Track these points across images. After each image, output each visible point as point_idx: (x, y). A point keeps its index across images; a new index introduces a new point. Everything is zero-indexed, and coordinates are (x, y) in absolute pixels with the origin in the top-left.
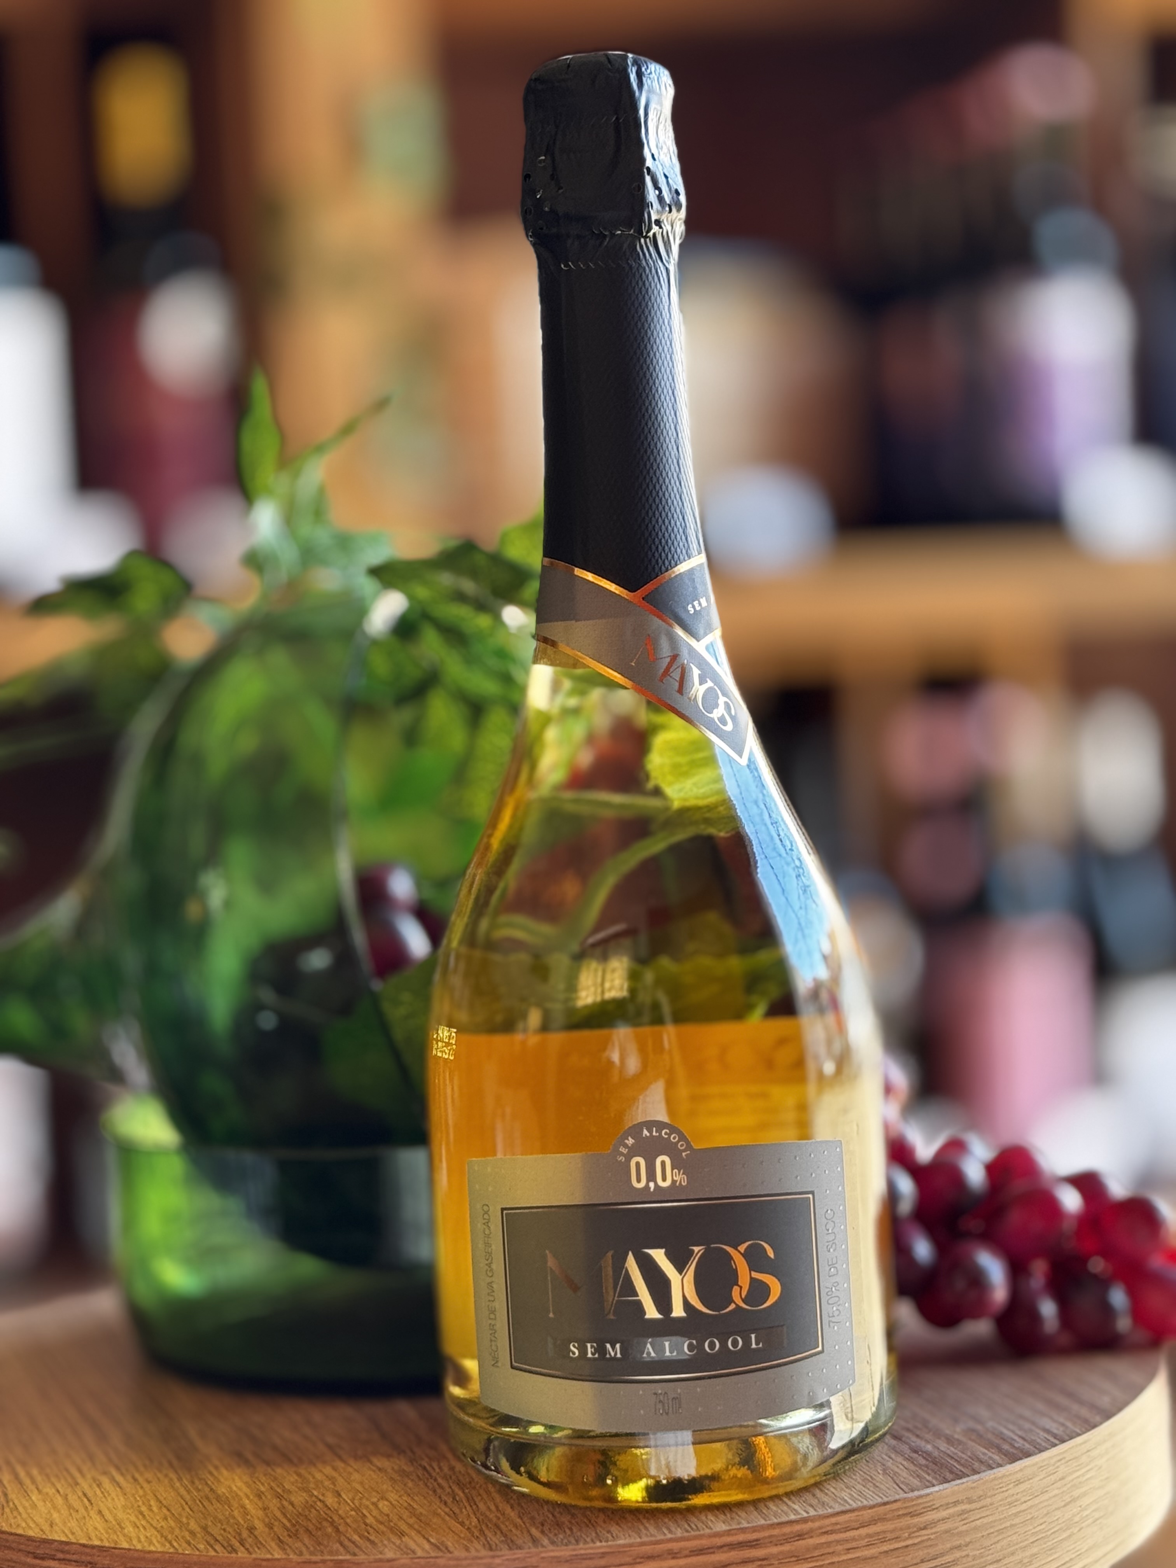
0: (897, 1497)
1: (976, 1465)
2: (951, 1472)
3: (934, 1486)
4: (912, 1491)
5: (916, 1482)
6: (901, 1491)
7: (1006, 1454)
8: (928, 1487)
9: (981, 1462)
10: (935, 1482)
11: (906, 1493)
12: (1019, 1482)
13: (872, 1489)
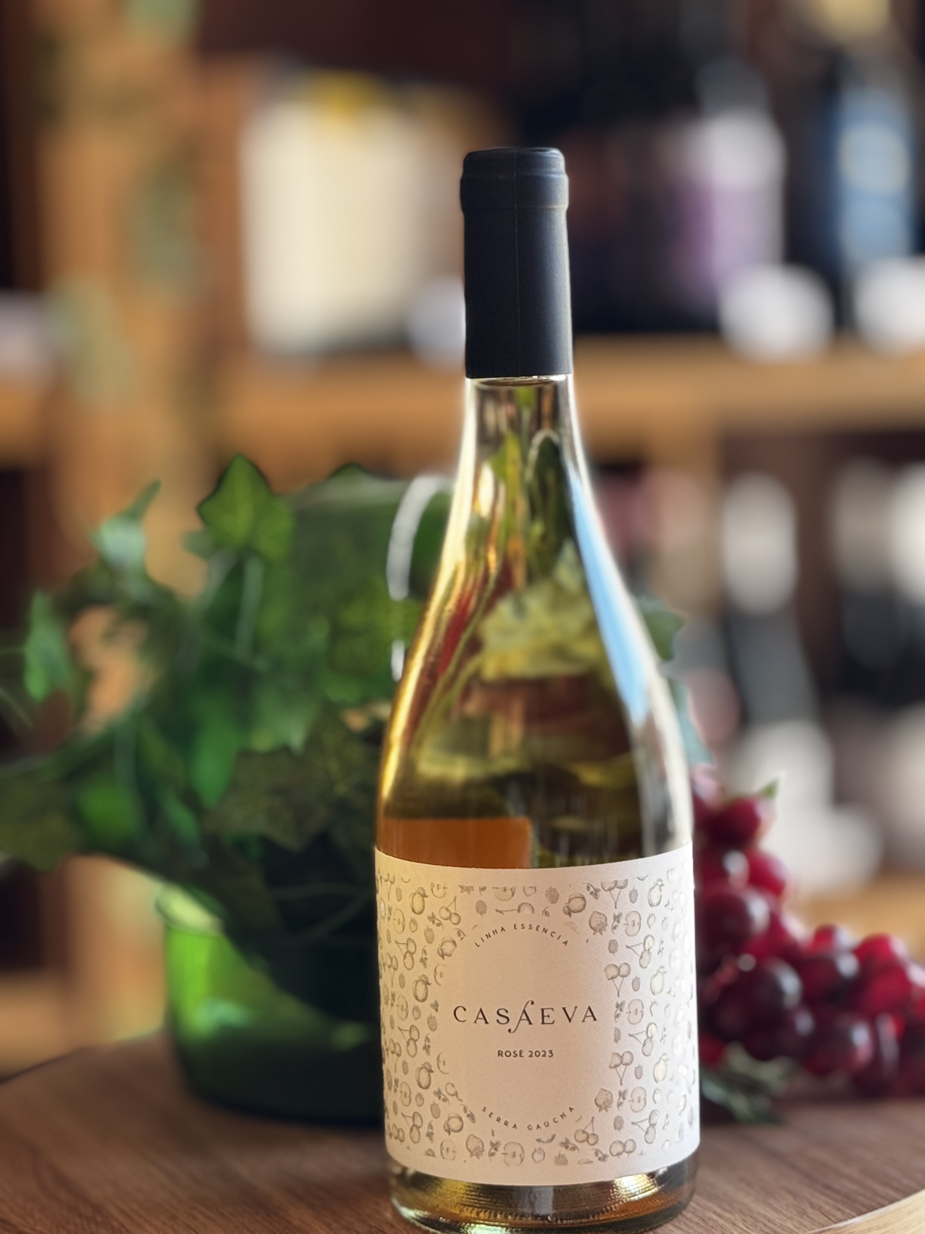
0: (830, 1227)
1: (880, 1200)
2: (863, 1206)
3: (854, 1217)
4: (840, 1221)
5: (839, 1215)
6: (830, 1222)
7: (897, 1190)
8: (850, 1218)
9: (883, 1197)
10: (854, 1214)
11: (835, 1223)
12: (910, 1213)
13: (807, 1219)
